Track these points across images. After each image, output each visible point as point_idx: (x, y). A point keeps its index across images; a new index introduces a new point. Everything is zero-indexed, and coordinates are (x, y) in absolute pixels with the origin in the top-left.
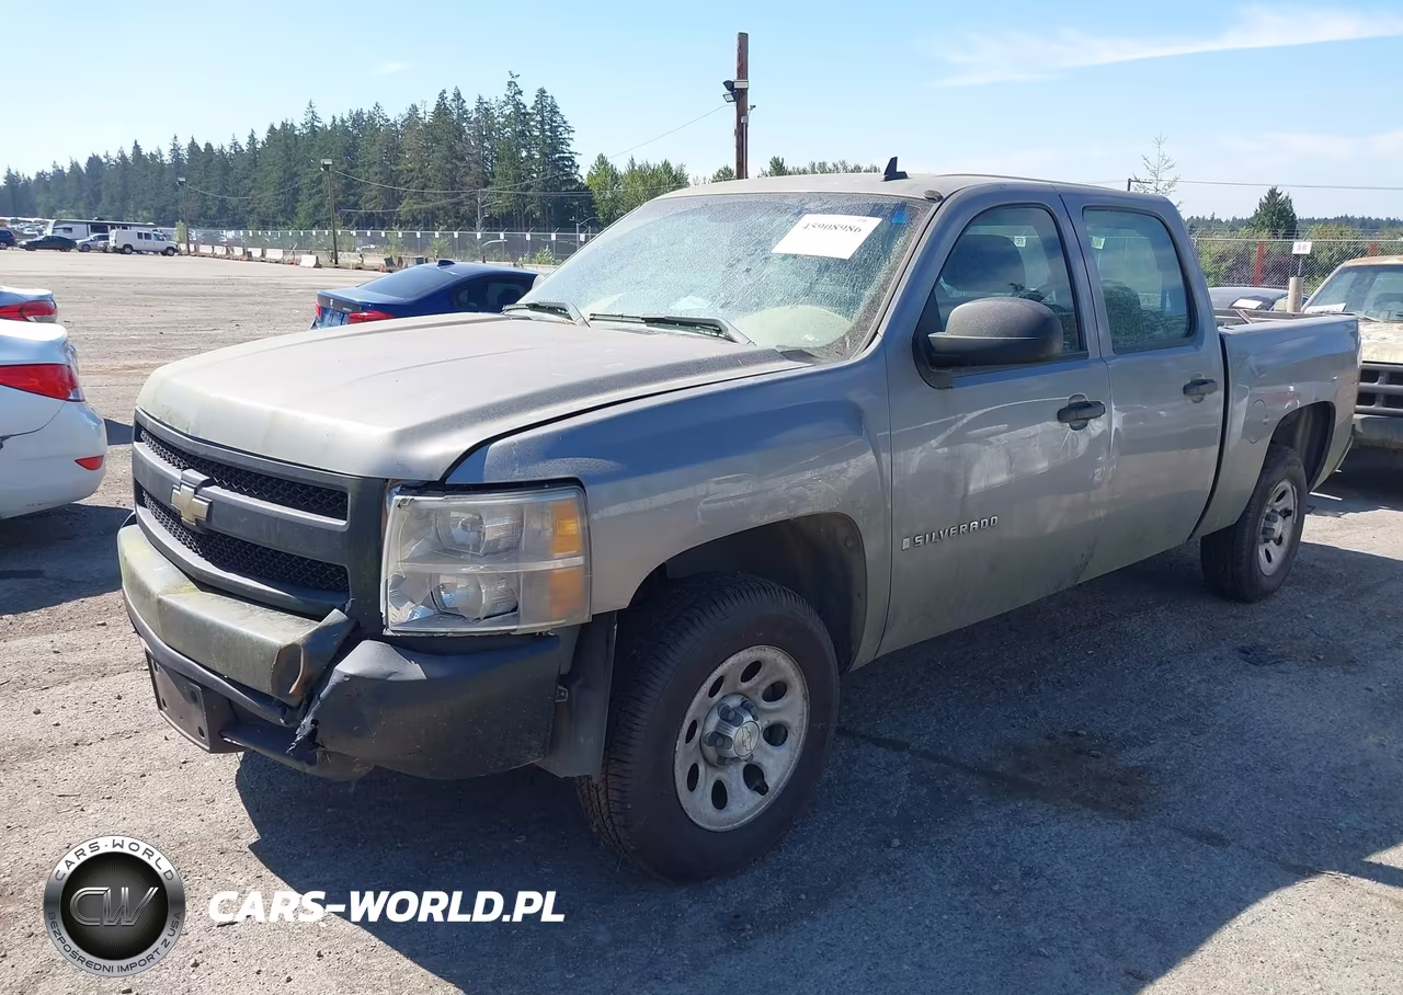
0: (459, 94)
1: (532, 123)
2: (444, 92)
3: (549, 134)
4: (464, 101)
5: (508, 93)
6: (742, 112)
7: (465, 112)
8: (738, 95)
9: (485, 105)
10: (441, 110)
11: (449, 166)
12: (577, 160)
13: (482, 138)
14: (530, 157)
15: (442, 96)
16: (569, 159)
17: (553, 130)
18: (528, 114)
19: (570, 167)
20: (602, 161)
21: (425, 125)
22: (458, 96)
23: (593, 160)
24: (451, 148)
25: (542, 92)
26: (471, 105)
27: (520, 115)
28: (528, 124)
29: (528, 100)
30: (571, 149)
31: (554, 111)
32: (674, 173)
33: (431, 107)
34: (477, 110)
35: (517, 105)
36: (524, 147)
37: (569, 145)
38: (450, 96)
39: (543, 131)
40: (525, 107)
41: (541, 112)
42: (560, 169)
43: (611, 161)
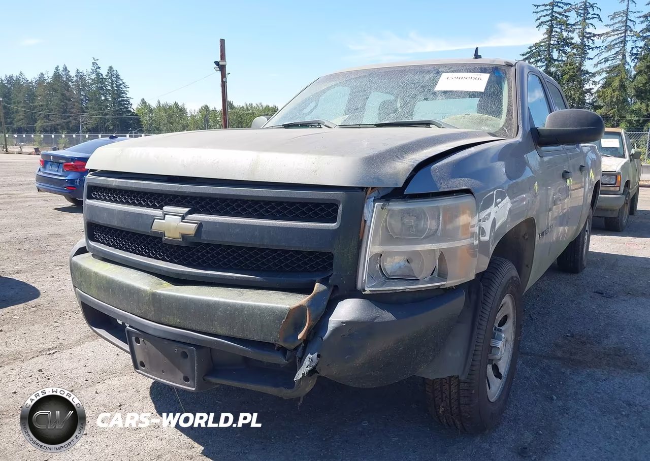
0: (66, 68)
1: (106, 83)
2: (58, 67)
3: (115, 88)
4: (69, 72)
5: (93, 68)
6: (224, 75)
7: (70, 77)
8: (222, 68)
9: (81, 74)
10: (57, 76)
11: (63, 104)
12: (131, 101)
13: (79, 90)
14: (106, 99)
15: (57, 68)
16: (126, 101)
17: (118, 87)
18: (104, 79)
19: (127, 104)
20: (144, 102)
21: (48, 83)
22: (65, 69)
23: (139, 101)
24: (63, 95)
25: (111, 68)
26: (73, 73)
27: (99, 79)
28: (104, 83)
29: (104, 72)
30: (128, 96)
31: (118, 77)
32: (180, 108)
33: (51, 74)
34: (77, 76)
35: (98, 74)
36: (103, 95)
37: (126, 94)
38: (61, 68)
39: (112, 87)
40: (102, 75)
41: (111, 78)
42: (122, 106)
43: (148, 102)
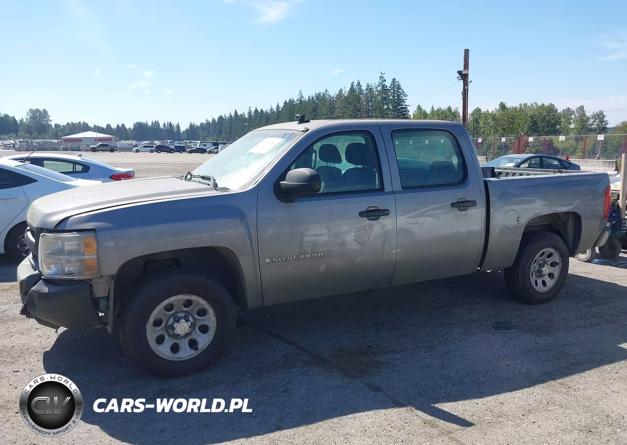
0: (359, 83)
1: (389, 94)
2: (353, 82)
3: (396, 98)
4: (361, 86)
5: (380, 81)
6: (466, 84)
7: (362, 90)
8: (464, 77)
9: (370, 87)
10: (352, 90)
11: (354, 114)
12: (409, 108)
13: (368, 101)
14: (388, 108)
15: (352, 85)
16: (405, 108)
17: (398, 96)
18: (388, 90)
19: (405, 111)
20: (419, 108)
21: (345, 97)
22: (359, 84)
23: (415, 108)
24: (355, 106)
25: (394, 80)
26: (364, 88)
27: (384, 89)
28: (388, 94)
29: (388, 84)
30: (406, 104)
31: (399, 88)
32: (453, 111)
33: (348, 89)
34: (367, 89)
35: (384, 86)
36: (386, 104)
37: (405, 102)
38: (355, 84)
39: (394, 97)
40: (387, 87)
41: (393, 89)
42: (400, 112)
43: (423, 108)
